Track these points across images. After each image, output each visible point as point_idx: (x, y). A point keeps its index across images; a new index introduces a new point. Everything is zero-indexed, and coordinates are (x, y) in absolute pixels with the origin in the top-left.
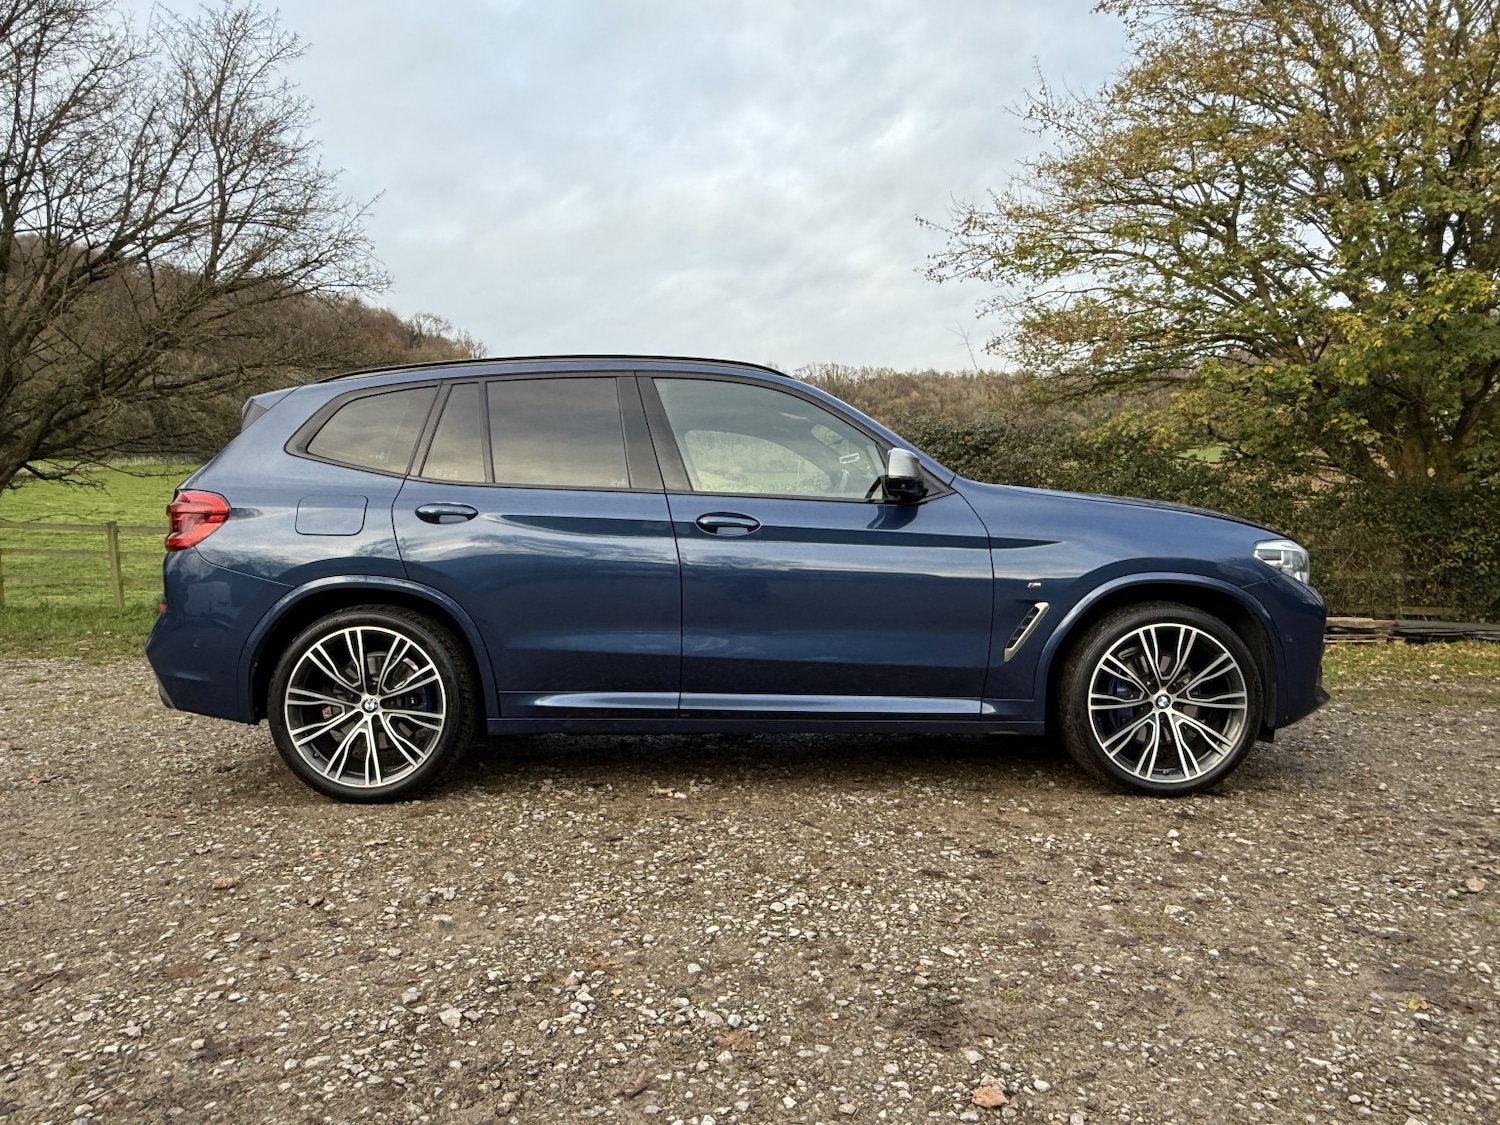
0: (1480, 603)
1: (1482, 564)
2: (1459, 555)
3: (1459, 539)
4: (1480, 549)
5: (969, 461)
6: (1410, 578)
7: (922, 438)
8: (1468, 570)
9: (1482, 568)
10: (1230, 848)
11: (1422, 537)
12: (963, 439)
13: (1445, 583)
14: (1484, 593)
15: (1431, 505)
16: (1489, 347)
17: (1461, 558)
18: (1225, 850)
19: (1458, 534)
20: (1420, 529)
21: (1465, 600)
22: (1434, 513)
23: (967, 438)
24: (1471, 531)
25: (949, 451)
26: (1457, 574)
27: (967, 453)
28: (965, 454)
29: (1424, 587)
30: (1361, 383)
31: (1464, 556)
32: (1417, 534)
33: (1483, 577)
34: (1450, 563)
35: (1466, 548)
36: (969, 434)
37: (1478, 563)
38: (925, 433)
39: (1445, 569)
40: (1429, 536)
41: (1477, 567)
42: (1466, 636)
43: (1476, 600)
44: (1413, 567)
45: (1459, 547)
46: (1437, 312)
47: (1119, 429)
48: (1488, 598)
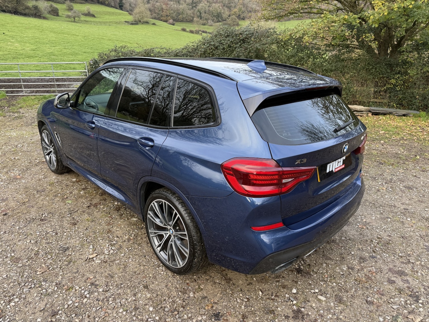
0: (395, 98)
1: (399, 87)
2: (392, 84)
3: (393, 78)
4: (399, 82)
5: (240, 45)
6: (376, 90)
7: (225, 35)
8: (394, 88)
9: (398, 88)
10: (316, 304)
11: (383, 77)
12: (239, 36)
13: (385, 92)
14: (397, 95)
15: (387, 65)
16: (421, 17)
17: (393, 84)
18: (314, 305)
19: (394, 76)
20: (382, 74)
21: (391, 97)
22: (388, 69)
23: (241, 36)
24: (398, 76)
25: (234, 41)
26: (390, 89)
27: (240, 42)
28: (239, 42)
29: (380, 92)
30: (376, 27)
31: (394, 84)
32: (381, 76)
33: (398, 91)
34: (389, 86)
35: (395, 82)
36: (241, 34)
37: (397, 86)
38: (225, 33)
39: (387, 87)
40: (385, 77)
41: (397, 88)
42: (390, 113)
43: (394, 97)
44: (377, 86)
45: (393, 81)
46: (408, 4)
47: (292, 35)
48: (398, 97)
